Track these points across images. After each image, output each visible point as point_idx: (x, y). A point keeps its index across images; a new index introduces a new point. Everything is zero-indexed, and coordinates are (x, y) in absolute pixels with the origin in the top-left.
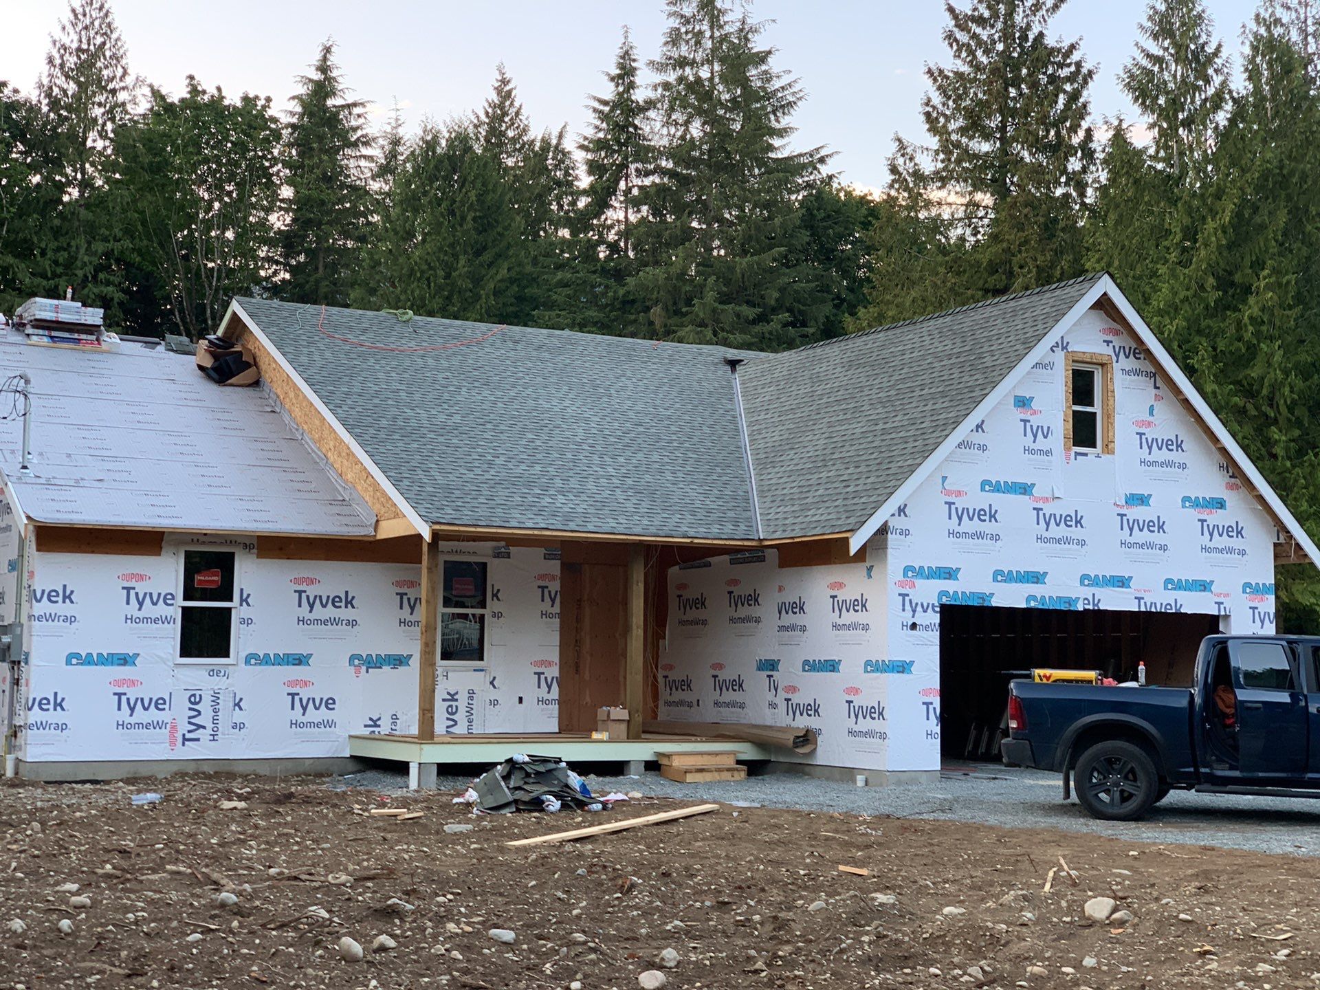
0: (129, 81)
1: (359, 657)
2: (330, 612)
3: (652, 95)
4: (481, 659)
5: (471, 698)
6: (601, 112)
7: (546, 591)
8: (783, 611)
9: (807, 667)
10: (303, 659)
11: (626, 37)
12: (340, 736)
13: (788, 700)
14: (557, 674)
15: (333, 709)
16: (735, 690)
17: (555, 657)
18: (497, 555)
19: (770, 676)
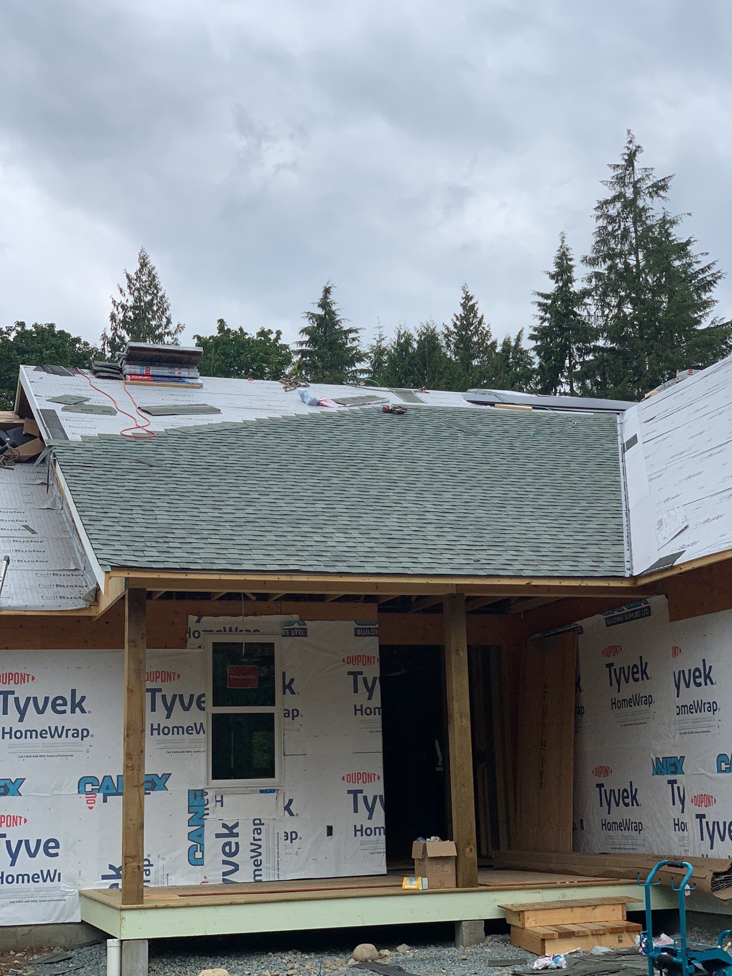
0: (172, 328)
1: (92, 780)
2: (50, 719)
3: (586, 286)
4: (271, 775)
5: (258, 831)
6: (545, 305)
7: (360, 678)
8: (682, 684)
9: (724, 766)
10: (11, 787)
11: (563, 242)
12: (66, 894)
13: (701, 817)
14: (381, 792)
15: (56, 855)
16: (627, 805)
17: (378, 768)
18: (289, 633)
19: (672, 782)
